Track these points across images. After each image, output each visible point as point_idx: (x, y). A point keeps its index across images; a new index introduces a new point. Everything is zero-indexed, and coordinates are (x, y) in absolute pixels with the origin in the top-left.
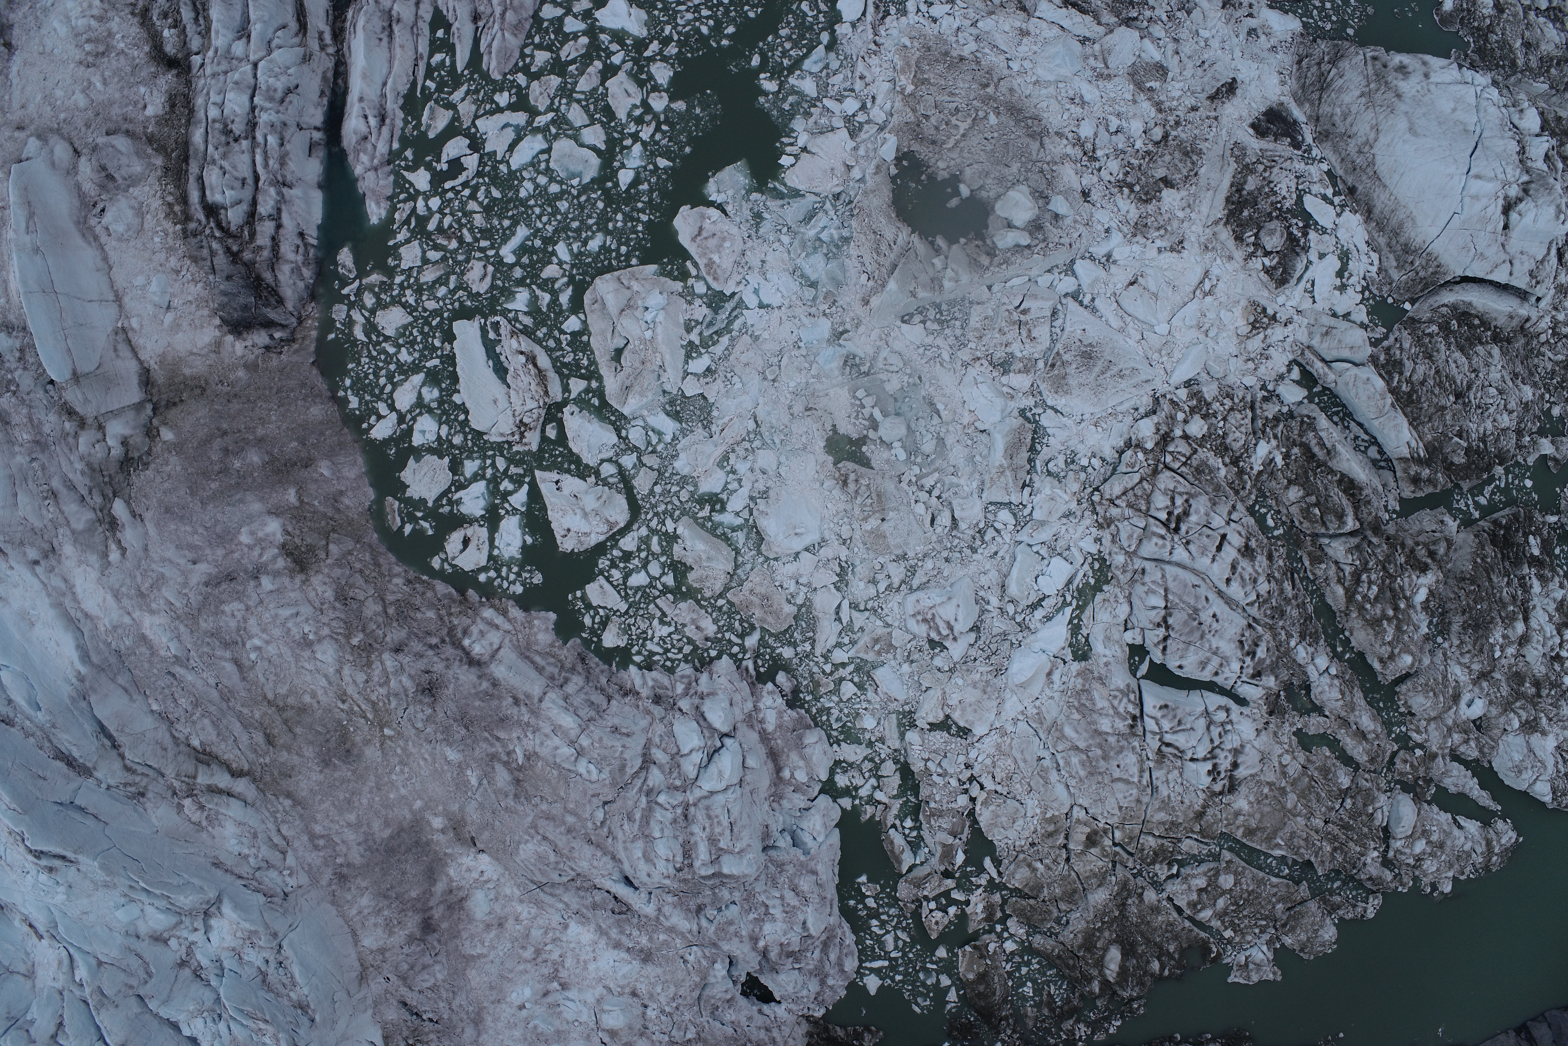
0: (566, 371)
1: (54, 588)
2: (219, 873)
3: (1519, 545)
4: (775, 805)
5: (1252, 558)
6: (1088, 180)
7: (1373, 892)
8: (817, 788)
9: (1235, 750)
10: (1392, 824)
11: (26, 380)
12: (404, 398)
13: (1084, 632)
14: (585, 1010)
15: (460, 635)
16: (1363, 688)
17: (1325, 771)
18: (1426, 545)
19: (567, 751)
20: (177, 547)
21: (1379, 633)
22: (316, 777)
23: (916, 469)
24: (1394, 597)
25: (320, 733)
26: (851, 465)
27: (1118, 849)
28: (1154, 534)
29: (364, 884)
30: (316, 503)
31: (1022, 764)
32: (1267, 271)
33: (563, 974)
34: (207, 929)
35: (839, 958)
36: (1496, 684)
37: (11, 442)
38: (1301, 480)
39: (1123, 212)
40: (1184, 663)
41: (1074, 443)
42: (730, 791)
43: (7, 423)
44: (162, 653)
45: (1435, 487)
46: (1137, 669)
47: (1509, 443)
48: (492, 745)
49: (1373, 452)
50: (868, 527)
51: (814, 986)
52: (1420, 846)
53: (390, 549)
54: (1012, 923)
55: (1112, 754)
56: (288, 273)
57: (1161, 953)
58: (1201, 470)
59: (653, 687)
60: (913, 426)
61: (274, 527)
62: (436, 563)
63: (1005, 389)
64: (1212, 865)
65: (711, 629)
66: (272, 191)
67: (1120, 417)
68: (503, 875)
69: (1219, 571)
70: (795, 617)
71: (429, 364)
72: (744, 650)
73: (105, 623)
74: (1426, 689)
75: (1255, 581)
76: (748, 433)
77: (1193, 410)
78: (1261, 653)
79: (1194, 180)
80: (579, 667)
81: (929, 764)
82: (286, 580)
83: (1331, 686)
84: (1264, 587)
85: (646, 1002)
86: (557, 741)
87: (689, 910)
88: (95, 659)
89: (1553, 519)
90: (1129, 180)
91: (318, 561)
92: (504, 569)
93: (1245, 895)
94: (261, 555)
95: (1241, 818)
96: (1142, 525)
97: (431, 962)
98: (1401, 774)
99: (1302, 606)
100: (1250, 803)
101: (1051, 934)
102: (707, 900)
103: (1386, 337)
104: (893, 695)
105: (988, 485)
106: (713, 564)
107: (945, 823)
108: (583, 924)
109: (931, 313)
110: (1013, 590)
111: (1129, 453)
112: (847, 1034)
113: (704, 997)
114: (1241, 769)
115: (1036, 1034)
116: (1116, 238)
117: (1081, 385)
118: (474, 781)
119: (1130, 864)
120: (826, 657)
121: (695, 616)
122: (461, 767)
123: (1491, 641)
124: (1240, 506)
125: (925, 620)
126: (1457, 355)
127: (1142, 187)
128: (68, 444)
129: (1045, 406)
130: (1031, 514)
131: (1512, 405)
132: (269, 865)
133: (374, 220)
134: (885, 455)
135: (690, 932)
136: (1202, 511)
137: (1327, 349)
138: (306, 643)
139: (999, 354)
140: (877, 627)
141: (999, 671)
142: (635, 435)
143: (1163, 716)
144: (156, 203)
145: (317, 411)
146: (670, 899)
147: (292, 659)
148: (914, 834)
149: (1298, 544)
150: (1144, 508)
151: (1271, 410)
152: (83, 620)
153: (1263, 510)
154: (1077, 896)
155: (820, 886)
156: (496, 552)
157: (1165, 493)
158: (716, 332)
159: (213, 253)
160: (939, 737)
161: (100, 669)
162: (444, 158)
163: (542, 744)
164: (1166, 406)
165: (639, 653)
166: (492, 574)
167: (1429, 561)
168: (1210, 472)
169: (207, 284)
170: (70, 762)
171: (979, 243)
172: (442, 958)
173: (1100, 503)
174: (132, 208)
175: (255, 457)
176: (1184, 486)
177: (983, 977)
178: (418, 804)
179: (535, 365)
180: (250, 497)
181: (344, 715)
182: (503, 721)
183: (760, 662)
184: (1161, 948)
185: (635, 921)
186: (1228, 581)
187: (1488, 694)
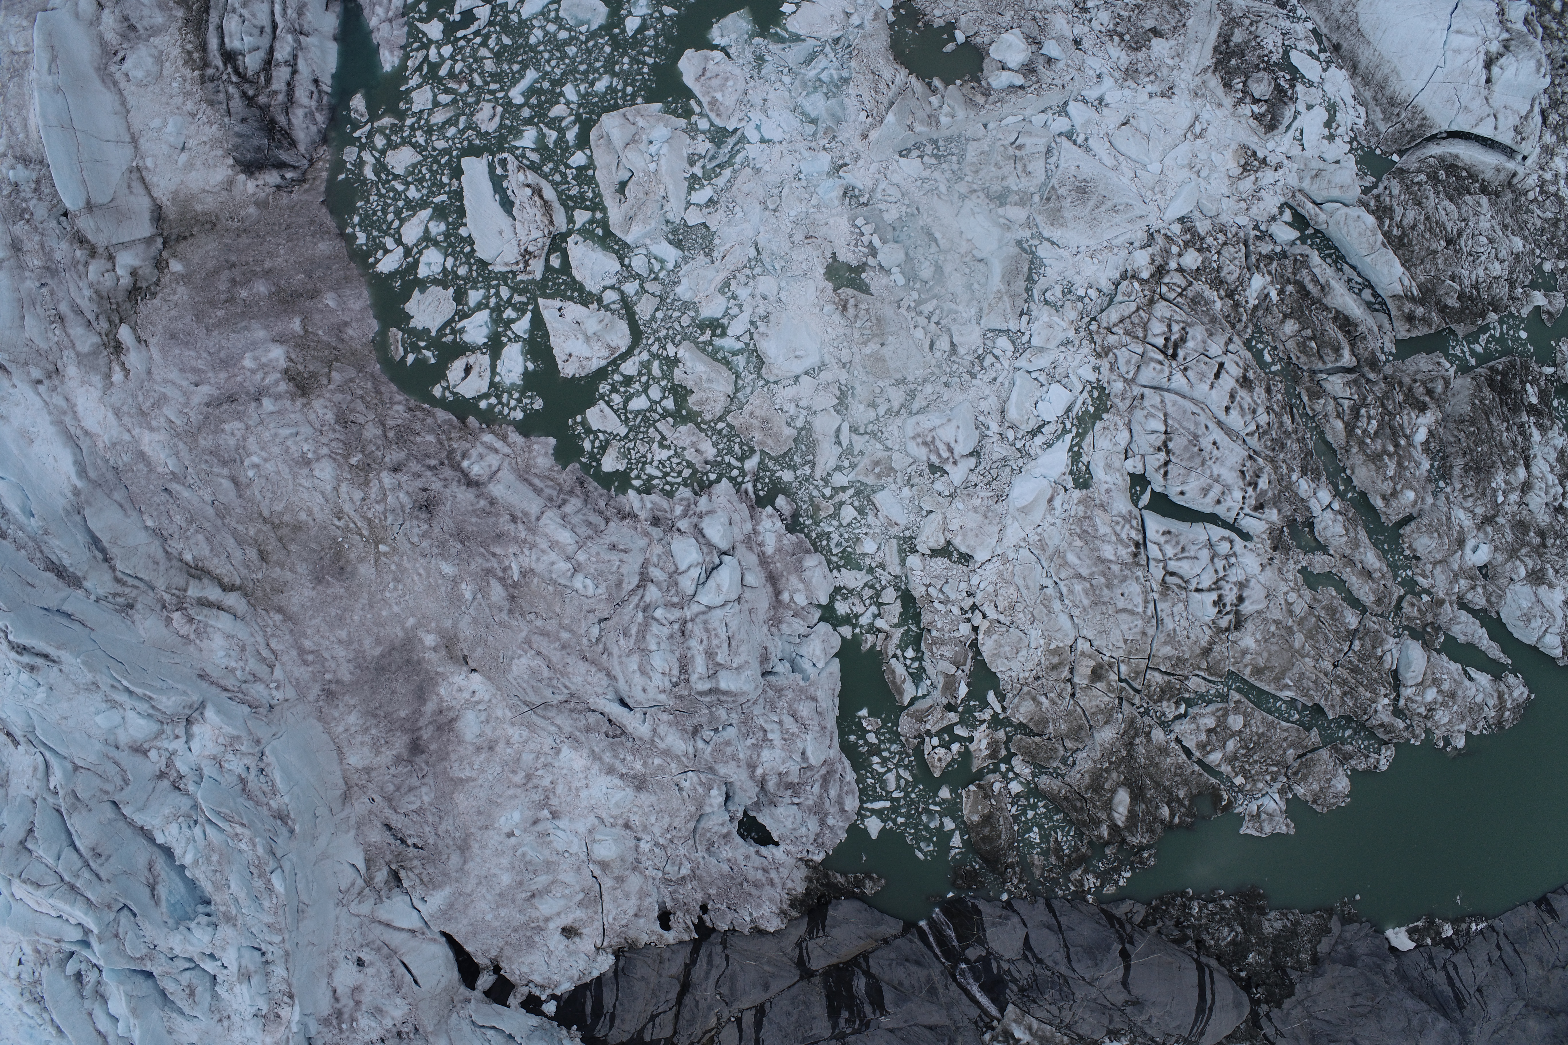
0: (571, 204)
1: (55, 406)
2: (204, 685)
3: (1517, 392)
4: (773, 629)
5: (1251, 389)
6: (1079, 30)
7: (1386, 743)
8: (817, 614)
9: (1240, 583)
10: (1401, 670)
11: (40, 211)
12: (411, 233)
13: (1085, 459)
14: (576, 840)
15: (458, 458)
16: (1366, 527)
17: (1332, 610)
18: (1424, 383)
19: (563, 566)
20: (180, 370)
21: (1381, 468)
22: (308, 593)
23: (915, 295)
24: (1394, 434)
25: (315, 551)
26: (850, 291)
27: (1124, 684)
28: (1152, 359)
29: (352, 702)
30: (320, 332)
31: (1024, 592)
32: (1257, 117)
33: (554, 801)
34: (189, 737)
35: (840, 796)
36: (1500, 529)
37: (21, 268)
38: (1295, 314)
39: (1114, 59)
40: (1186, 488)
41: (1070, 274)
42: (728, 607)
43: (19, 250)
44: (160, 469)
45: (1430, 326)
46: (1139, 499)
47: (1502, 291)
48: (488, 560)
49: (1367, 294)
50: (867, 351)
51: (813, 825)
52: (1431, 694)
53: (392, 379)
54: (1016, 762)
55: (1116, 582)
56: (301, 118)
57: (1171, 799)
58: (1196, 301)
59: (652, 510)
60: (911, 253)
61: (277, 354)
62: (437, 391)
63: (1002, 220)
64: (1220, 706)
65: (710, 452)
66: (290, 38)
67: (1116, 250)
68: (495, 696)
69: (1217, 398)
70: (795, 440)
71: (436, 200)
72: (743, 473)
73: (104, 440)
74: (1431, 529)
75: (1254, 412)
76: (750, 260)
77: (1187, 245)
78: (1263, 484)
79: (1182, 31)
80: (578, 491)
81: (931, 589)
82: (288, 403)
83: (1334, 521)
84: (1263, 418)
85: (639, 835)
86: (553, 556)
87: (685, 730)
88: (92, 474)
89: (1549, 370)
90: (1119, 29)
91: (320, 386)
92: (505, 396)
93: (1255, 738)
94: (263, 379)
95: (1249, 656)
96: (1140, 350)
97: (418, 783)
98: (1409, 619)
99: (1302, 440)
100: (1257, 641)
101: (1057, 775)
102: (704, 720)
103: (1376, 186)
104: (894, 519)
105: (986, 311)
106: (714, 386)
107: (948, 651)
108: (575, 749)
109: (929, 149)
110: (1013, 414)
111: (1126, 283)
112: (849, 882)
113: (699, 830)
114: (1247, 603)
115: (1043, 885)
116: (1108, 82)
117: (1076, 218)
118: (468, 595)
119: (1137, 701)
120: (826, 480)
121: (694, 439)
122: (455, 581)
123: (1493, 485)
124: (1236, 338)
125: (925, 443)
126: (1446, 202)
127: (1132, 37)
128: (77, 272)
129: (1042, 238)
130: (1029, 342)
131: (1503, 254)
132: (256, 678)
133: (387, 68)
134: (884, 281)
135: (686, 754)
136: (1199, 338)
137: (1317, 190)
138: (305, 462)
139: (996, 187)
140: (876, 450)
141: (1000, 497)
142: (638, 263)
143: (1166, 542)
144: (176, 51)
145: (324, 247)
146: (665, 717)
147: (288, 477)
148: (916, 665)
149: (1296, 380)
150: (1141, 335)
151: (1265, 248)
152: (82, 438)
153: (1260, 346)
154: (1083, 734)
155: (820, 714)
156: (497, 379)
157: (1161, 320)
158: (718, 166)
159: (229, 97)
160: (940, 563)
161: (97, 484)
162: (457, 9)
163: (538, 559)
164: (1160, 240)
165: (638, 477)
166: (493, 400)
167: (1427, 399)
168: (1206, 304)
169: (222, 126)
170: (59, 571)
171: (975, 85)
172: (429, 780)
173: (1098, 332)
174: (152, 56)
175: (261, 288)
176: (1180, 315)
177: (988, 819)
178: (411, 621)
179: (541, 197)
180: (254, 324)
181: (339, 532)
182: (500, 537)
183: (759, 486)
184: (1170, 793)
185: (630, 744)
186: (1227, 409)
187: (1493, 540)
